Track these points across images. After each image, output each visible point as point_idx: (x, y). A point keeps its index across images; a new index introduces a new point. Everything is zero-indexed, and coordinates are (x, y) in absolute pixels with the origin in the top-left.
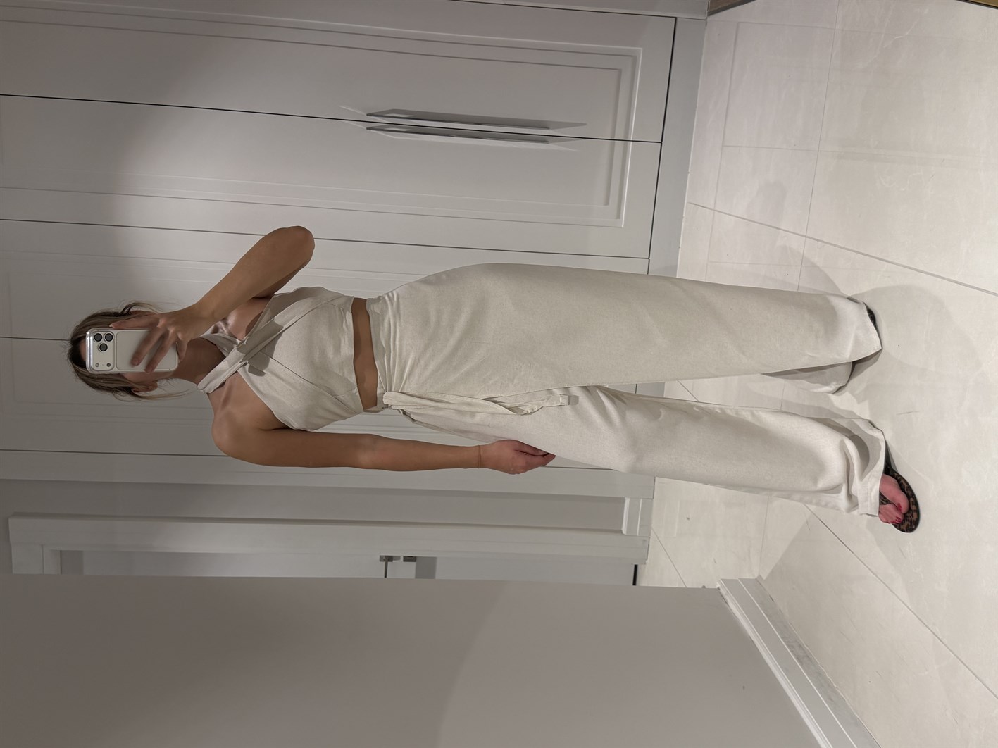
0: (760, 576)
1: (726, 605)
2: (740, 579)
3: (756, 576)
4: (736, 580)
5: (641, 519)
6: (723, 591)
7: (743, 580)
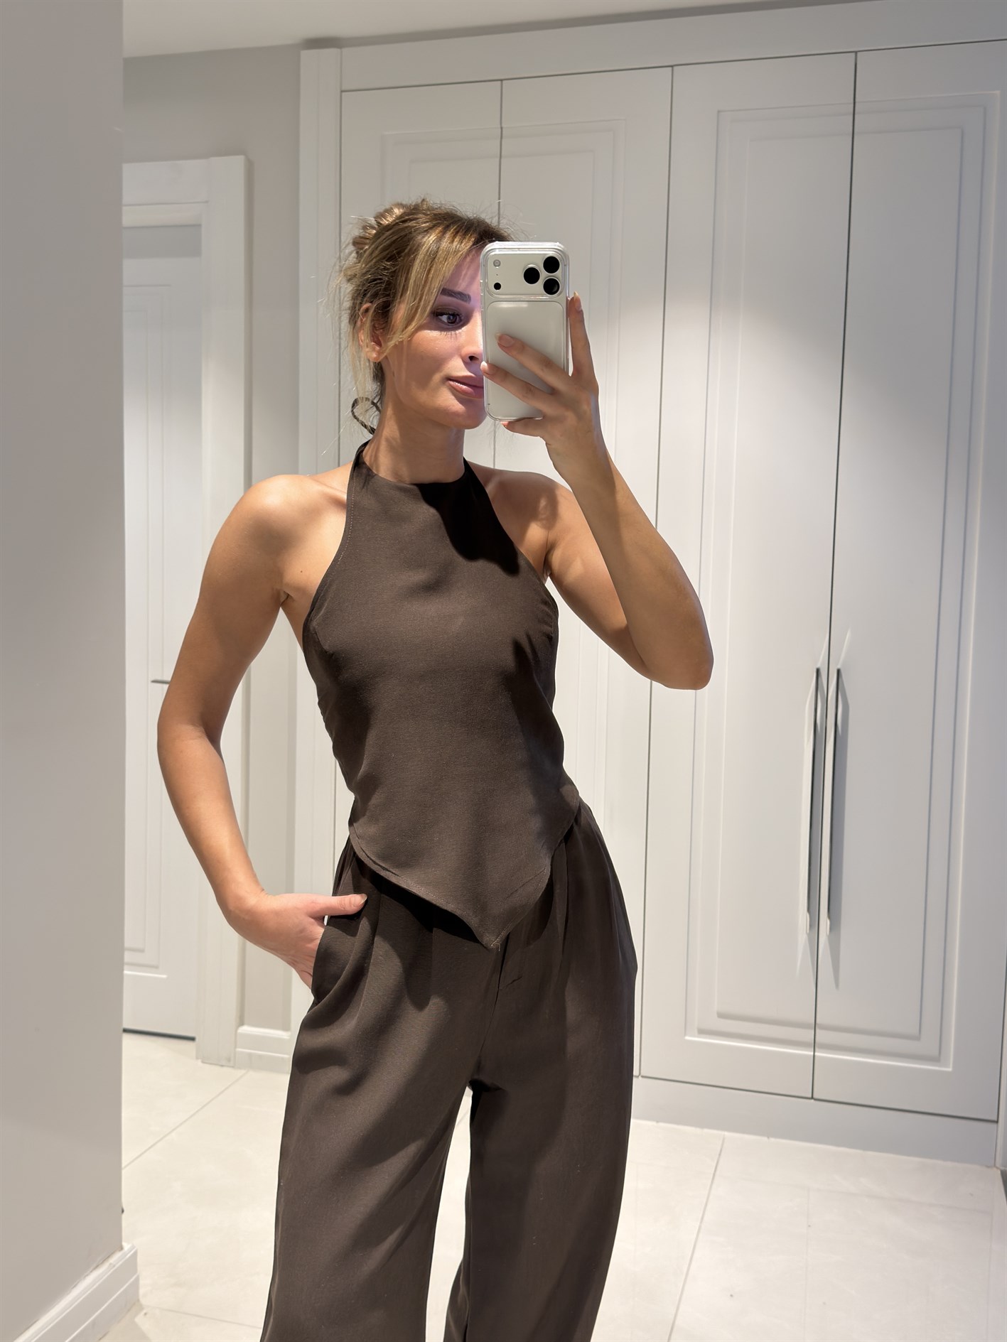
0: (141, 1308)
1: (95, 1265)
2: (137, 1279)
3: (143, 1301)
4: (135, 1271)
6: (118, 1255)
7: (136, 1285)
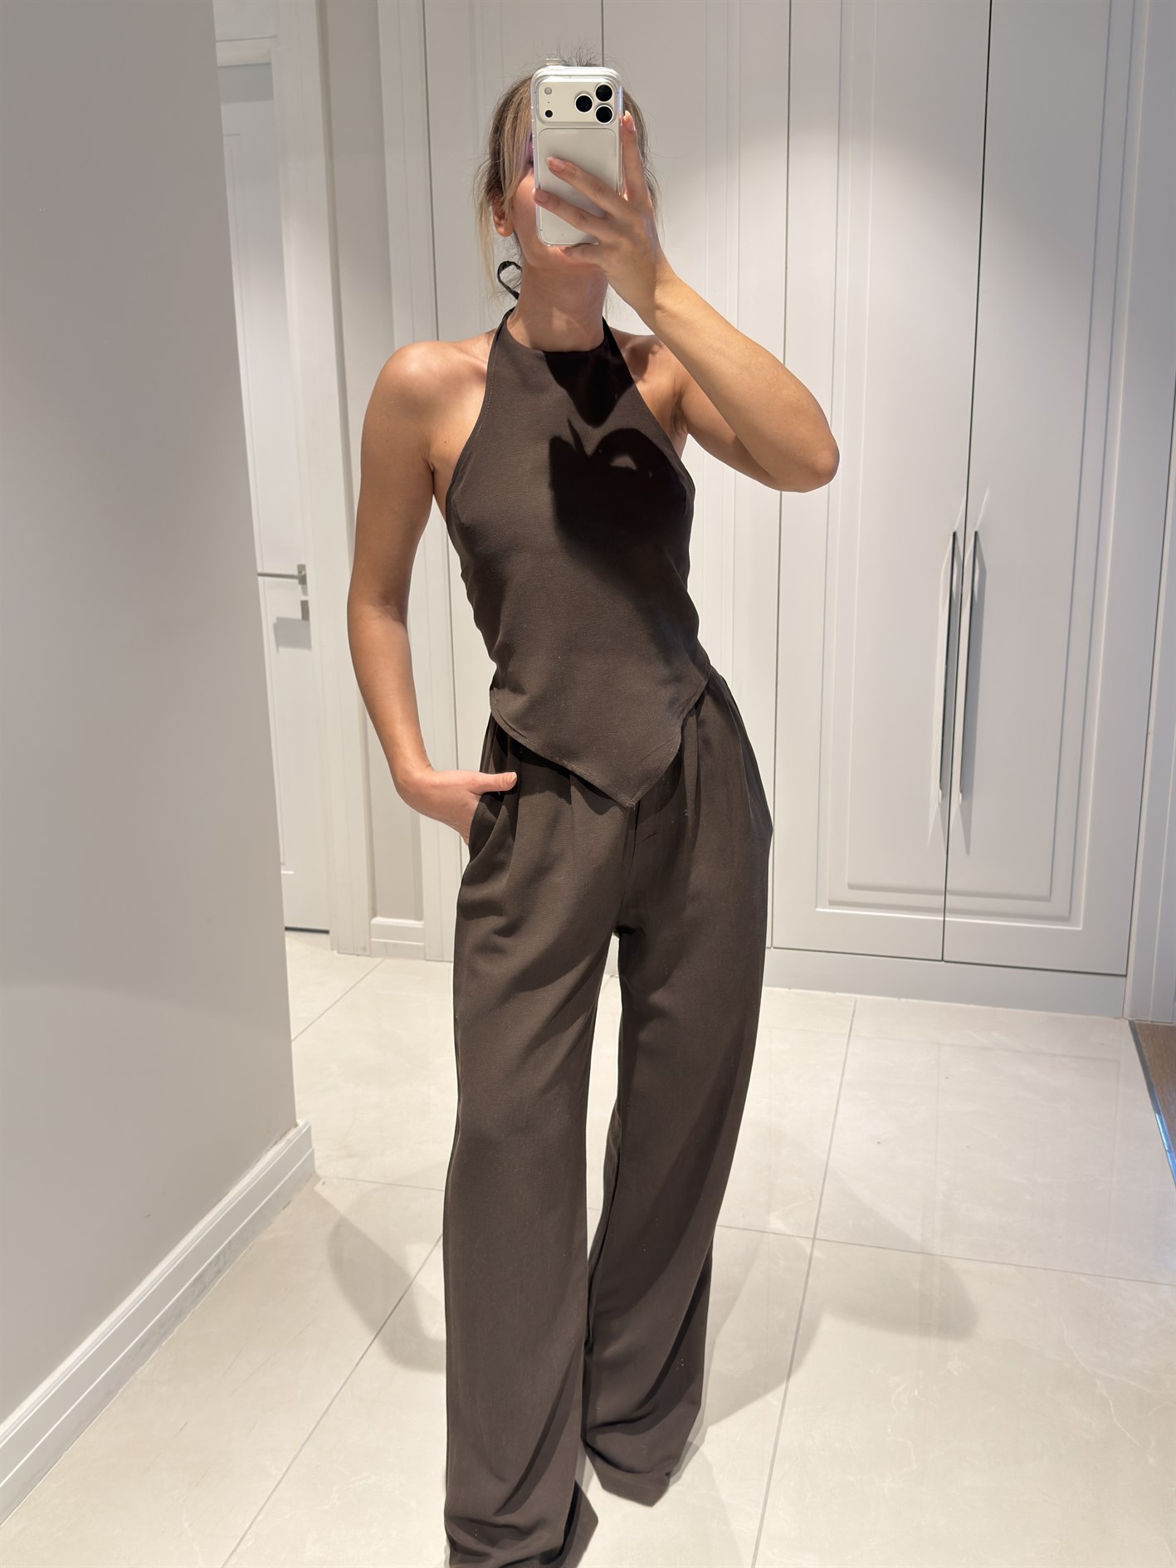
0: (319, 1178)
3: (320, 1172)
4: (310, 1146)
5: (395, 945)
6: (293, 1132)
7: (311, 1159)
